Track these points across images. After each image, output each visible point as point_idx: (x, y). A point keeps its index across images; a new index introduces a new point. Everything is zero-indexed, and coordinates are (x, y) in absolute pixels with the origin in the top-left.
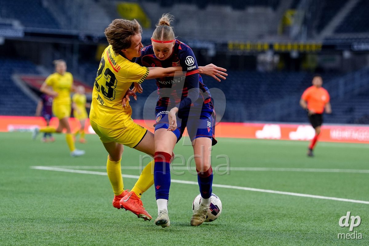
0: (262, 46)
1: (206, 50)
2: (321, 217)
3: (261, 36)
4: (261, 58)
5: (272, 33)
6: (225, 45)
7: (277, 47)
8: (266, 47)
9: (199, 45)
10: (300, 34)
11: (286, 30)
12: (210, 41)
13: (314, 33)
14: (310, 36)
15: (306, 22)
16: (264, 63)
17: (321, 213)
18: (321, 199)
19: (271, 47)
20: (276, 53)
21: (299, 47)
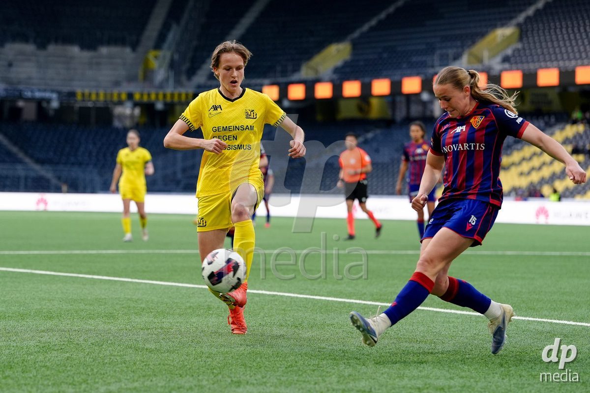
0: (119, 95)
1: (49, 101)
2: (189, 311)
3: (117, 84)
4: (118, 110)
5: (131, 79)
6: (72, 94)
7: (137, 97)
8: (124, 97)
9: (38, 95)
10: (166, 80)
11: (148, 75)
12: (52, 91)
13: (184, 78)
14: (178, 83)
15: (173, 65)
16: (121, 117)
17: (188, 305)
18: (189, 288)
19: (130, 96)
20: (136, 104)
21: (165, 96)
